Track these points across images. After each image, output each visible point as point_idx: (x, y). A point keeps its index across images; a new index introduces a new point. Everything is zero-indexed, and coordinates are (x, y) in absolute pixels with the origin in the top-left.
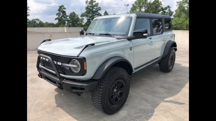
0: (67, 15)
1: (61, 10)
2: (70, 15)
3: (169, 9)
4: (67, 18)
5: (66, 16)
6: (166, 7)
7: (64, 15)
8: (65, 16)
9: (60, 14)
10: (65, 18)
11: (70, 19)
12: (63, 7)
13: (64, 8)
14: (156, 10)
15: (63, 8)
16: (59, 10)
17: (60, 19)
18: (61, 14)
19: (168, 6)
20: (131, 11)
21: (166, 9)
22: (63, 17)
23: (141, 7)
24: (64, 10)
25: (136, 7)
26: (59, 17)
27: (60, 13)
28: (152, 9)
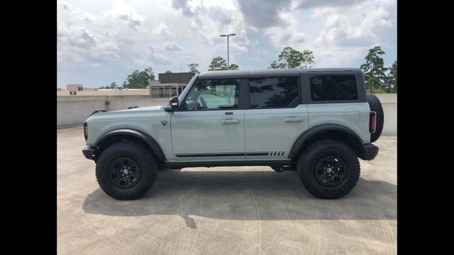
0: (384, 67)
1: (373, 56)
2: (393, 66)
4: (383, 74)
5: (382, 68)
7: (379, 67)
8: (380, 69)
9: (368, 65)
10: (378, 72)
11: (391, 75)
12: (379, 51)
13: (381, 53)
15: (379, 53)
16: (368, 58)
17: (368, 76)
18: (372, 65)
22: (375, 72)
24: (380, 56)
26: (366, 72)
27: (370, 64)
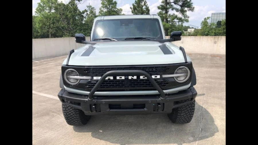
3: (87, 13)
6: (83, 10)
14: (75, 13)
19: (85, 10)
20: (37, 12)
21: (83, 12)
23: (50, 8)
25: (44, 7)
28: (70, 11)
